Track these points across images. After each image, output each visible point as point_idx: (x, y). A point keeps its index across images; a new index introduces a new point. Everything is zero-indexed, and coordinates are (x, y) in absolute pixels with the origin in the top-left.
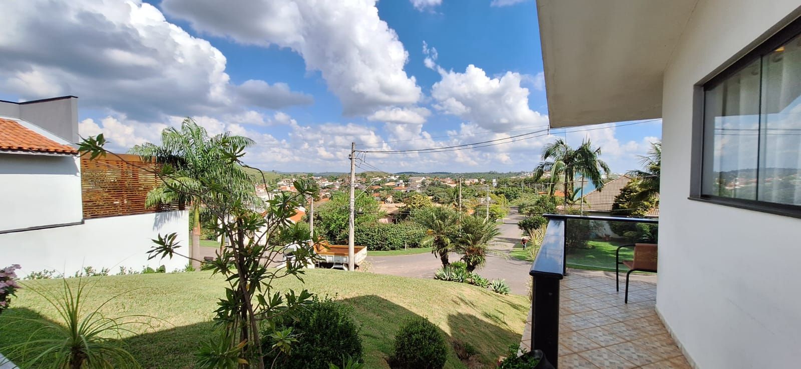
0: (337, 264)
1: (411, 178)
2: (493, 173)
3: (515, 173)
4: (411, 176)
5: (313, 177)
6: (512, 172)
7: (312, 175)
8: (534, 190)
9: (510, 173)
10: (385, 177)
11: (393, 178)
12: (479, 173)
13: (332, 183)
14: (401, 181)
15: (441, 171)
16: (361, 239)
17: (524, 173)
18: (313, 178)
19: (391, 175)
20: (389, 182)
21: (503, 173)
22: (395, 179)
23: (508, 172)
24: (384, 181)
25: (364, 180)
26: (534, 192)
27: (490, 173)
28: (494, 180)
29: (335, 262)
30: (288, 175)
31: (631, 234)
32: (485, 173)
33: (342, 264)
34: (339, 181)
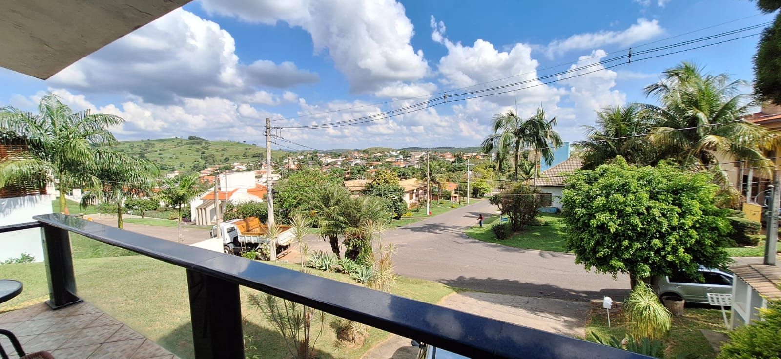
1: (411, 153)
4: (411, 151)
5: (317, 154)
7: (317, 153)
10: (386, 153)
11: (394, 153)
13: (334, 160)
14: (401, 157)
15: (444, 146)
18: (317, 156)
20: (389, 158)
24: (386, 156)
25: (366, 156)
30: (294, 153)
34: (342, 158)
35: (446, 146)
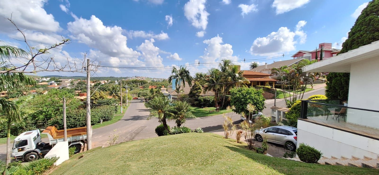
2: (112, 77)
3: (124, 78)
4: (60, 78)
6: (122, 77)
8: (138, 86)
9: (121, 77)
11: (45, 79)
12: (104, 77)
17: (129, 77)
19: (42, 77)
20: (41, 82)
21: (117, 78)
22: (46, 80)
23: (120, 77)
26: (138, 87)
27: (110, 77)
28: (116, 81)
31: (197, 103)
32: (107, 77)
35: (80, 76)
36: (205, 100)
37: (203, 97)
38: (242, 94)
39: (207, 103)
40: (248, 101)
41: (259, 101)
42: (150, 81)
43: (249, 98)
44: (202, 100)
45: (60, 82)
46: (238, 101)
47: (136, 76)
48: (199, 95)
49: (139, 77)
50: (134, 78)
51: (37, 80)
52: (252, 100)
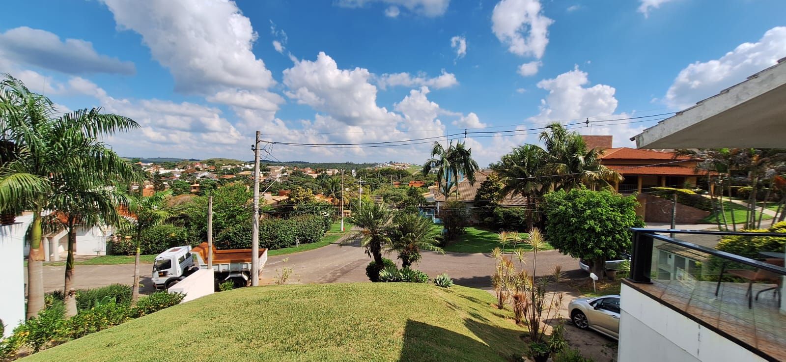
0: (233, 272)
1: (269, 167)
2: (350, 164)
3: (369, 164)
4: (268, 165)
5: (140, 163)
6: (366, 163)
7: (138, 161)
8: (390, 180)
9: (365, 164)
10: (238, 166)
11: (248, 166)
12: (336, 163)
13: (168, 171)
15: (298, 161)
16: (246, 239)
17: (377, 164)
18: (140, 165)
19: (246, 163)
20: (243, 171)
21: (358, 164)
22: (250, 168)
23: (363, 163)
24: (238, 170)
25: (212, 169)
27: (346, 163)
28: (353, 171)
29: (231, 271)
31: (489, 220)
32: (341, 164)
33: (241, 272)
34: (179, 169)
35: (300, 161)
36: (508, 216)
37: (504, 208)
38: (575, 206)
39: (512, 223)
40: (587, 223)
41: (621, 225)
42: (417, 171)
43: (591, 217)
44: (501, 215)
45: (268, 171)
46: (563, 223)
47: (392, 162)
48: (497, 205)
49: (397, 163)
50: (389, 165)
51: (238, 168)
52: (600, 222)
